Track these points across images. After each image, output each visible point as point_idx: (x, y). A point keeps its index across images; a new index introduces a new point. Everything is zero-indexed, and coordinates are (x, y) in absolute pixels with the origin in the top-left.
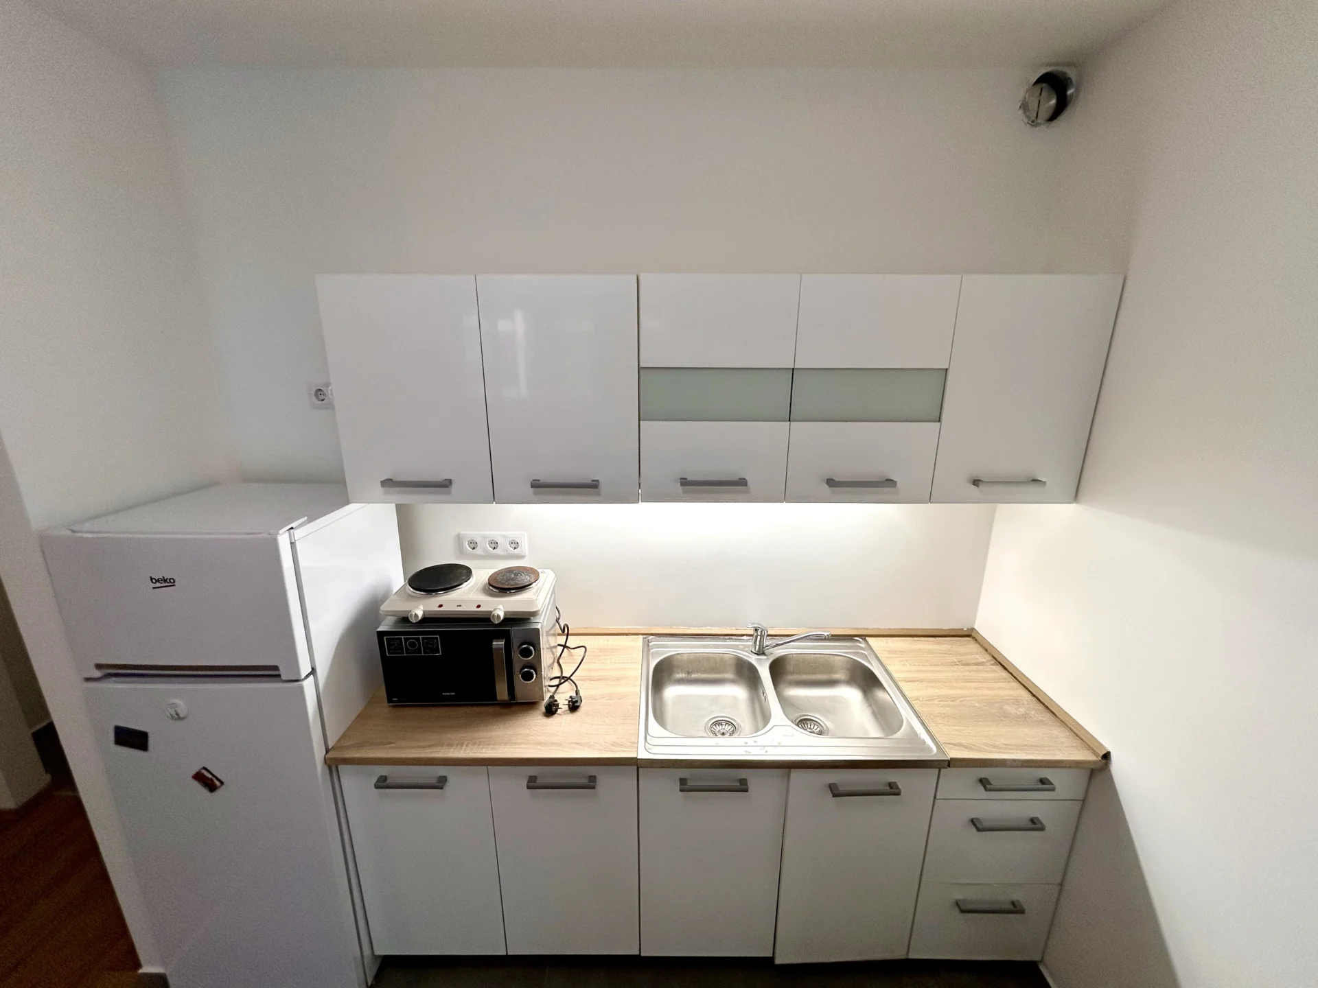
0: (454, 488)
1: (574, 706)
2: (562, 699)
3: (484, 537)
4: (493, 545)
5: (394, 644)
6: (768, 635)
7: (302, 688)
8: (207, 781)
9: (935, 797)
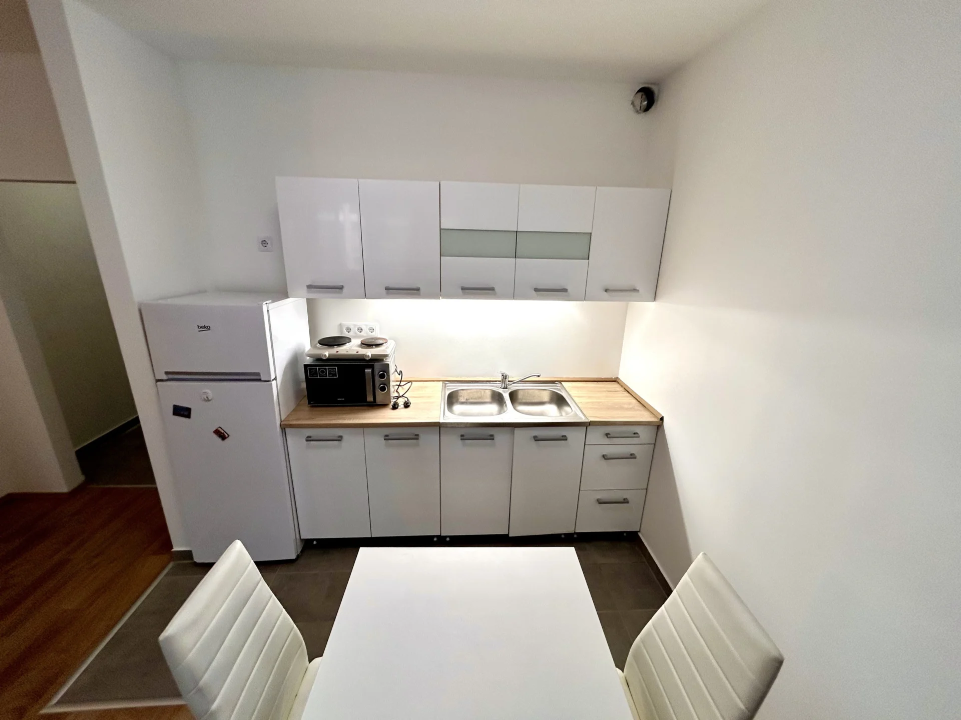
0: (345, 290)
1: (407, 405)
2: (401, 402)
3: (355, 325)
4: (360, 330)
5: (313, 372)
6: (509, 381)
7: (271, 384)
8: (221, 434)
9: (585, 444)
